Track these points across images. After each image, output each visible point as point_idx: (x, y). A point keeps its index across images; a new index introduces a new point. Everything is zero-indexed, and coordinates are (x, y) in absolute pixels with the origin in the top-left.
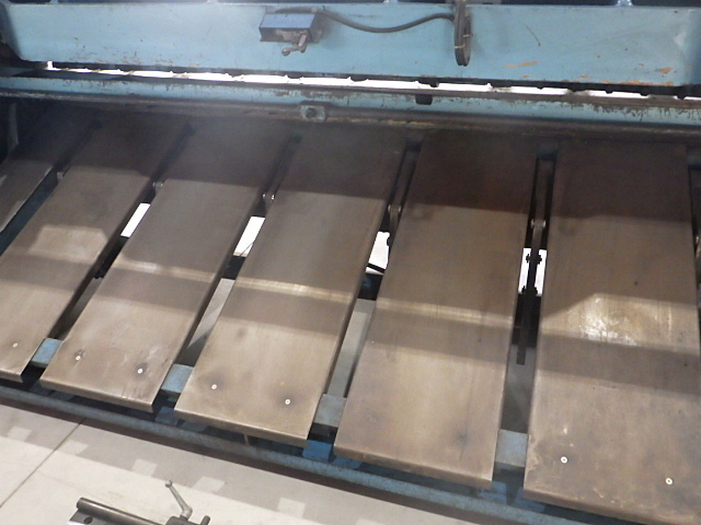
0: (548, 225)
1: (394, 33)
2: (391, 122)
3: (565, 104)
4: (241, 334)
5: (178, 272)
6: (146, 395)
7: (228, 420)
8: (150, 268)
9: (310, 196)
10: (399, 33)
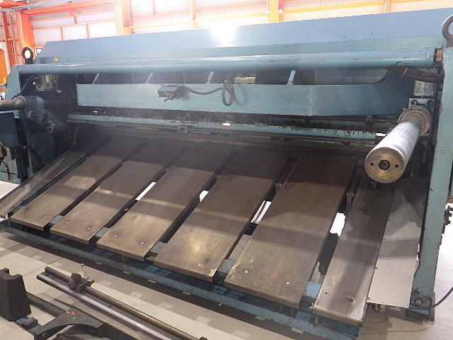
2: (230, 143)
3: (280, 127)
4: (135, 218)
5: (119, 194)
6: (88, 237)
7: (117, 248)
8: (108, 192)
9: (182, 169)
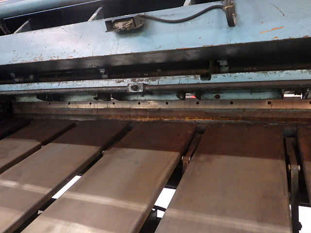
0: (301, 167)
1: (186, 22)
2: (187, 120)
3: (304, 70)
5: (27, 187)
10: (189, 22)
